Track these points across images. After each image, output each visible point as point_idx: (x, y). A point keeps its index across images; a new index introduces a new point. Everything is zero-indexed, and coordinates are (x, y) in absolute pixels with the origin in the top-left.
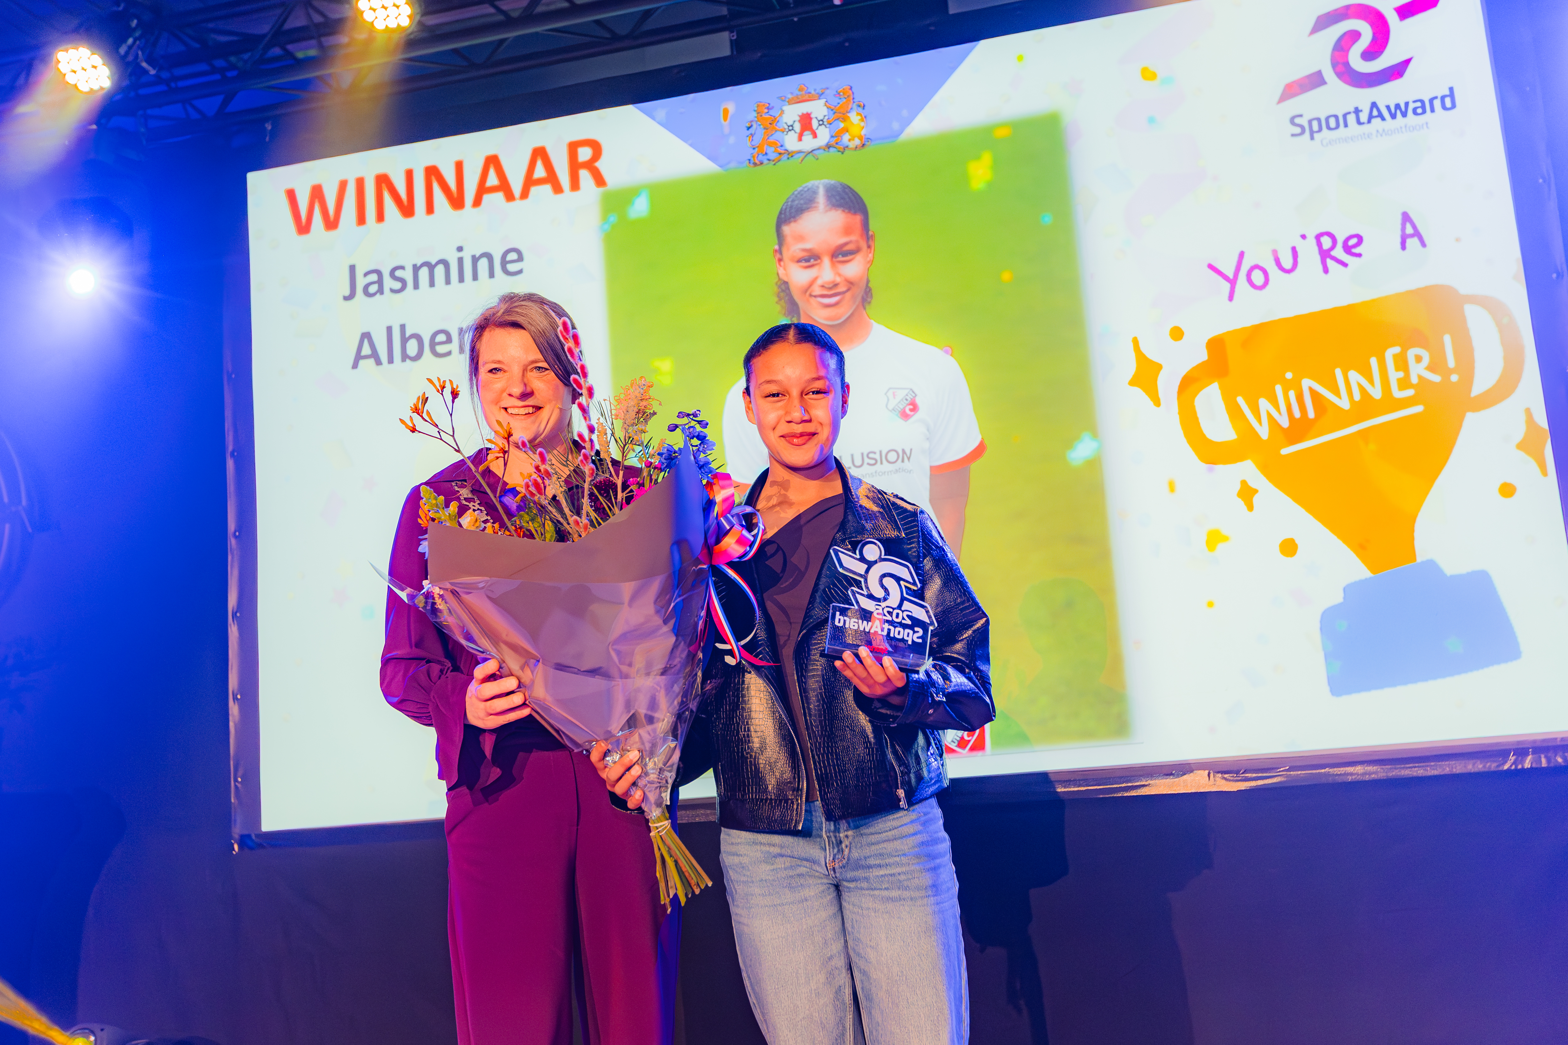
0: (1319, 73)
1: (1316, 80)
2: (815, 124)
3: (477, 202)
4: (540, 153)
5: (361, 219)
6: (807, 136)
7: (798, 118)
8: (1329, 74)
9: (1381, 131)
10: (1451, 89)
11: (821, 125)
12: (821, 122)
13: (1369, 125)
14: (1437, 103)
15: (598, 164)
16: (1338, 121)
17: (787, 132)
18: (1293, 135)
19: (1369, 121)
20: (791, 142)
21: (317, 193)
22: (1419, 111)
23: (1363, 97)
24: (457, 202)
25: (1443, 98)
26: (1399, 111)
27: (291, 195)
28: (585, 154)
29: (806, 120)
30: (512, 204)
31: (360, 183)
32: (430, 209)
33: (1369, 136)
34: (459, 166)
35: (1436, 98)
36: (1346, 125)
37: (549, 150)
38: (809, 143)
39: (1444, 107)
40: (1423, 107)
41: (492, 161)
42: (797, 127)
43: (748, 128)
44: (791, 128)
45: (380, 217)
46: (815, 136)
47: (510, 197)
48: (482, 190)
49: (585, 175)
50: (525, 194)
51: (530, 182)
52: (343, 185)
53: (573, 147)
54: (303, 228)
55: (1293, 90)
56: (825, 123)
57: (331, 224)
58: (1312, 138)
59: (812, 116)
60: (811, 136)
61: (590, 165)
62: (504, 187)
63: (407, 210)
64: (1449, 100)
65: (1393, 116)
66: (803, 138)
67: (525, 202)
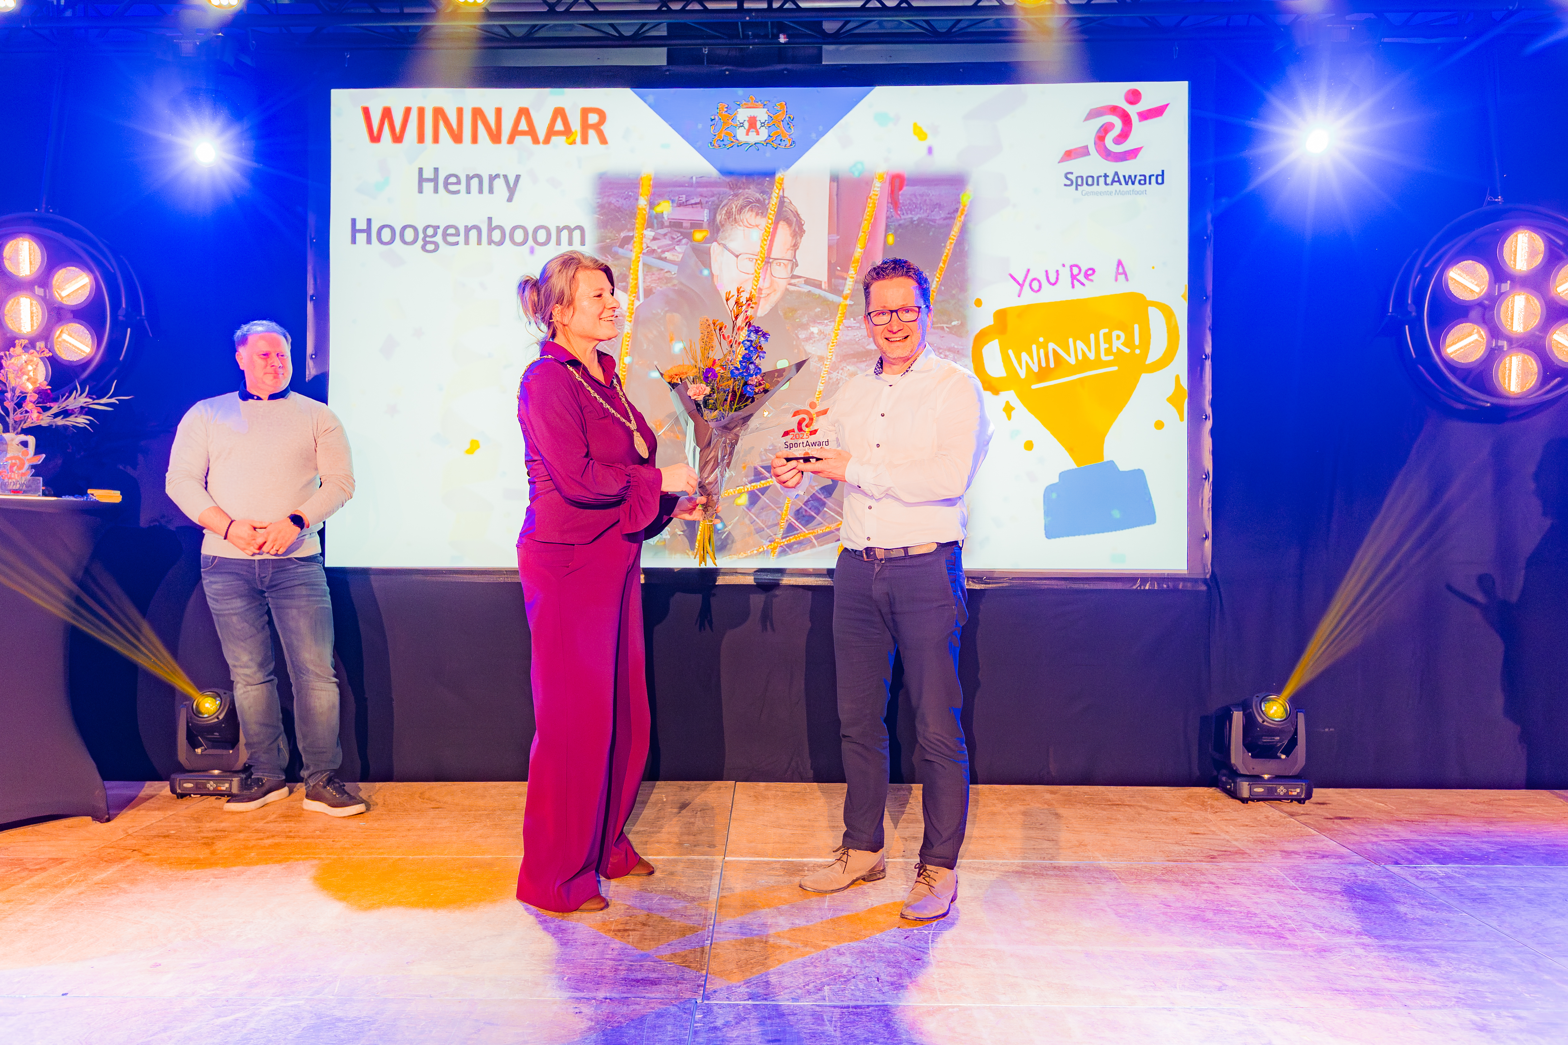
0: (1086, 147)
1: (1084, 152)
2: (758, 125)
3: (511, 140)
4: (559, 113)
5: (421, 139)
6: (752, 134)
7: (747, 119)
8: (1092, 149)
10: (1163, 171)
14: (1153, 179)
15: (602, 127)
18: (1065, 185)
19: (1112, 184)
20: (741, 135)
21: (387, 113)
22: (1142, 182)
23: (1110, 168)
24: (496, 137)
25: (1157, 176)
26: (1130, 180)
27: (366, 111)
28: (593, 118)
29: (752, 121)
30: (536, 146)
31: (421, 111)
32: (475, 140)
33: (1111, 193)
34: (499, 111)
36: (1098, 184)
37: (567, 111)
38: (753, 138)
39: (1157, 183)
40: (1145, 180)
41: (524, 112)
42: (746, 125)
43: (712, 120)
45: (436, 140)
46: (758, 134)
47: (536, 141)
48: (515, 132)
49: (592, 134)
50: (547, 141)
51: (551, 132)
52: (408, 111)
53: (585, 112)
54: (375, 138)
55: (1069, 155)
57: (398, 139)
58: (1077, 189)
59: (757, 119)
60: (755, 133)
61: (597, 127)
62: (532, 132)
63: (457, 138)
64: (1161, 178)
66: (750, 133)
67: (547, 146)
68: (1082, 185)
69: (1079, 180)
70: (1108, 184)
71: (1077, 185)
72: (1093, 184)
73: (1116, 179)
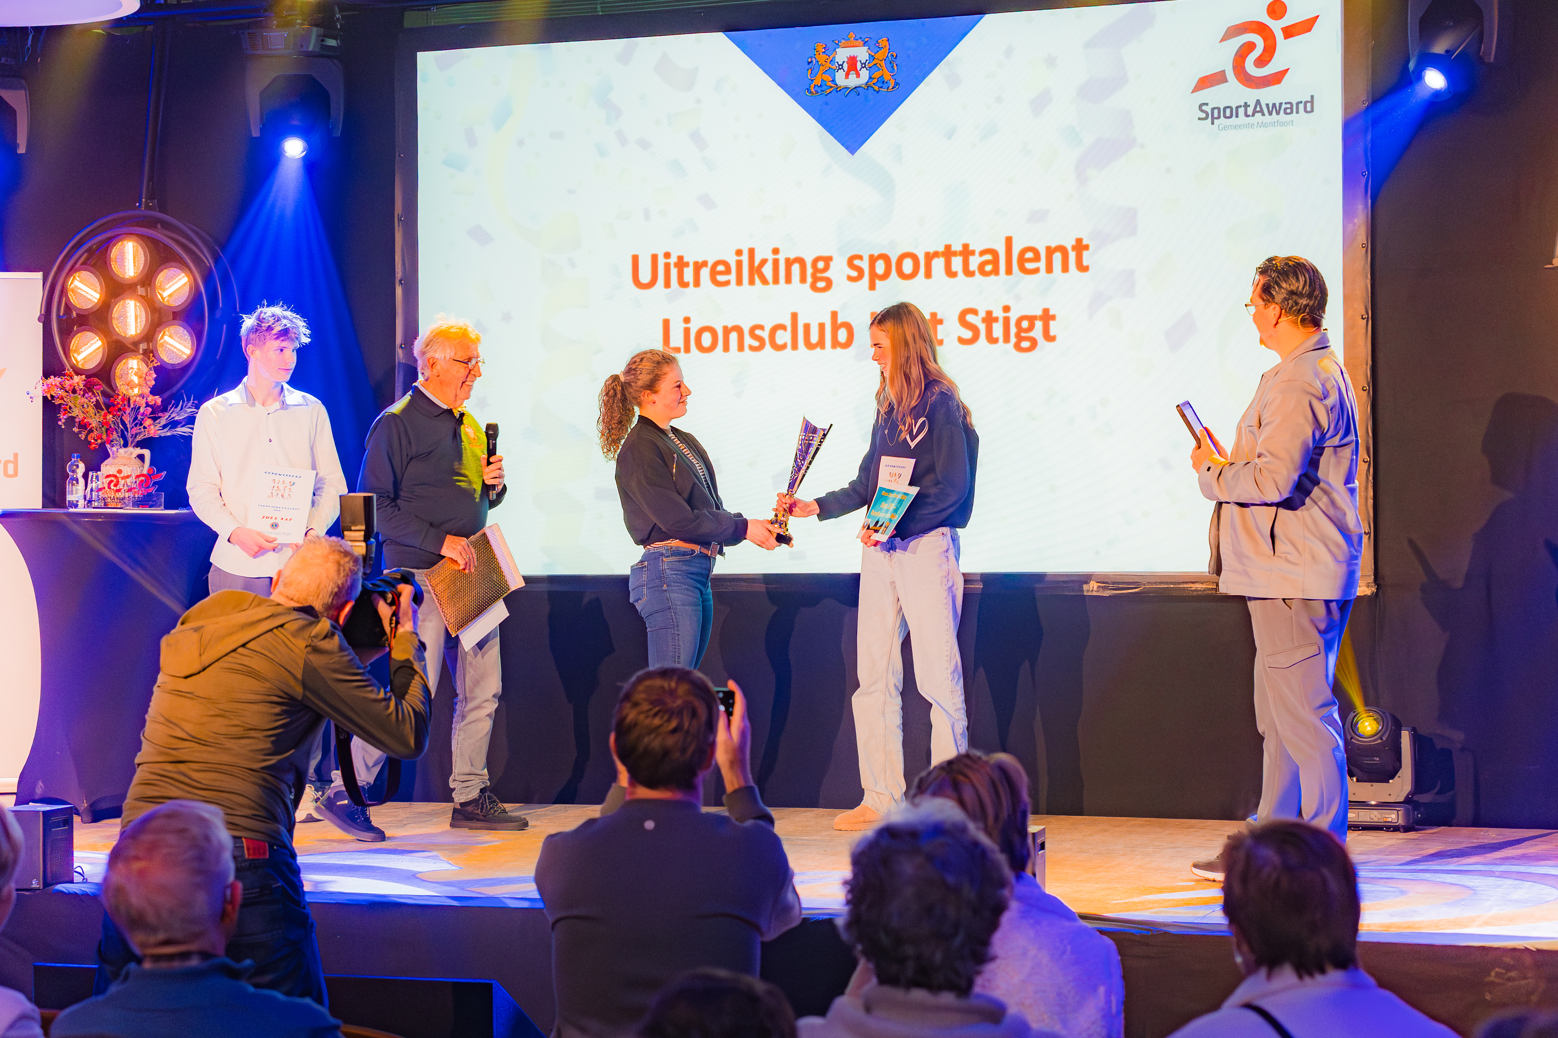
0: (1223, 72)
1: (1218, 78)
2: (859, 66)
6: (853, 76)
7: (846, 60)
8: (1230, 75)
9: (1260, 123)
10: (1312, 97)
11: (863, 68)
12: (864, 65)
13: (1253, 118)
14: (1301, 106)
16: (1230, 112)
17: (838, 70)
18: (1199, 119)
23: (1251, 95)
25: (1306, 102)
26: (1275, 109)
29: (852, 61)
33: (1252, 126)
35: (1301, 102)
36: (1237, 116)
38: (853, 81)
39: (1306, 111)
40: (1290, 108)
42: (845, 66)
43: (809, 63)
44: (841, 67)
46: (858, 75)
55: (1205, 82)
56: (867, 66)
58: (1213, 123)
59: (858, 59)
64: (1309, 106)
65: (1270, 113)
68: (1219, 117)
69: (1216, 111)
70: (1248, 116)
71: (1213, 118)
72: (1231, 117)
73: (1258, 109)
